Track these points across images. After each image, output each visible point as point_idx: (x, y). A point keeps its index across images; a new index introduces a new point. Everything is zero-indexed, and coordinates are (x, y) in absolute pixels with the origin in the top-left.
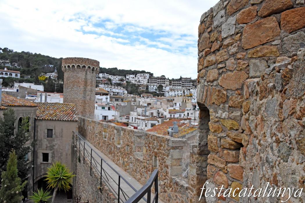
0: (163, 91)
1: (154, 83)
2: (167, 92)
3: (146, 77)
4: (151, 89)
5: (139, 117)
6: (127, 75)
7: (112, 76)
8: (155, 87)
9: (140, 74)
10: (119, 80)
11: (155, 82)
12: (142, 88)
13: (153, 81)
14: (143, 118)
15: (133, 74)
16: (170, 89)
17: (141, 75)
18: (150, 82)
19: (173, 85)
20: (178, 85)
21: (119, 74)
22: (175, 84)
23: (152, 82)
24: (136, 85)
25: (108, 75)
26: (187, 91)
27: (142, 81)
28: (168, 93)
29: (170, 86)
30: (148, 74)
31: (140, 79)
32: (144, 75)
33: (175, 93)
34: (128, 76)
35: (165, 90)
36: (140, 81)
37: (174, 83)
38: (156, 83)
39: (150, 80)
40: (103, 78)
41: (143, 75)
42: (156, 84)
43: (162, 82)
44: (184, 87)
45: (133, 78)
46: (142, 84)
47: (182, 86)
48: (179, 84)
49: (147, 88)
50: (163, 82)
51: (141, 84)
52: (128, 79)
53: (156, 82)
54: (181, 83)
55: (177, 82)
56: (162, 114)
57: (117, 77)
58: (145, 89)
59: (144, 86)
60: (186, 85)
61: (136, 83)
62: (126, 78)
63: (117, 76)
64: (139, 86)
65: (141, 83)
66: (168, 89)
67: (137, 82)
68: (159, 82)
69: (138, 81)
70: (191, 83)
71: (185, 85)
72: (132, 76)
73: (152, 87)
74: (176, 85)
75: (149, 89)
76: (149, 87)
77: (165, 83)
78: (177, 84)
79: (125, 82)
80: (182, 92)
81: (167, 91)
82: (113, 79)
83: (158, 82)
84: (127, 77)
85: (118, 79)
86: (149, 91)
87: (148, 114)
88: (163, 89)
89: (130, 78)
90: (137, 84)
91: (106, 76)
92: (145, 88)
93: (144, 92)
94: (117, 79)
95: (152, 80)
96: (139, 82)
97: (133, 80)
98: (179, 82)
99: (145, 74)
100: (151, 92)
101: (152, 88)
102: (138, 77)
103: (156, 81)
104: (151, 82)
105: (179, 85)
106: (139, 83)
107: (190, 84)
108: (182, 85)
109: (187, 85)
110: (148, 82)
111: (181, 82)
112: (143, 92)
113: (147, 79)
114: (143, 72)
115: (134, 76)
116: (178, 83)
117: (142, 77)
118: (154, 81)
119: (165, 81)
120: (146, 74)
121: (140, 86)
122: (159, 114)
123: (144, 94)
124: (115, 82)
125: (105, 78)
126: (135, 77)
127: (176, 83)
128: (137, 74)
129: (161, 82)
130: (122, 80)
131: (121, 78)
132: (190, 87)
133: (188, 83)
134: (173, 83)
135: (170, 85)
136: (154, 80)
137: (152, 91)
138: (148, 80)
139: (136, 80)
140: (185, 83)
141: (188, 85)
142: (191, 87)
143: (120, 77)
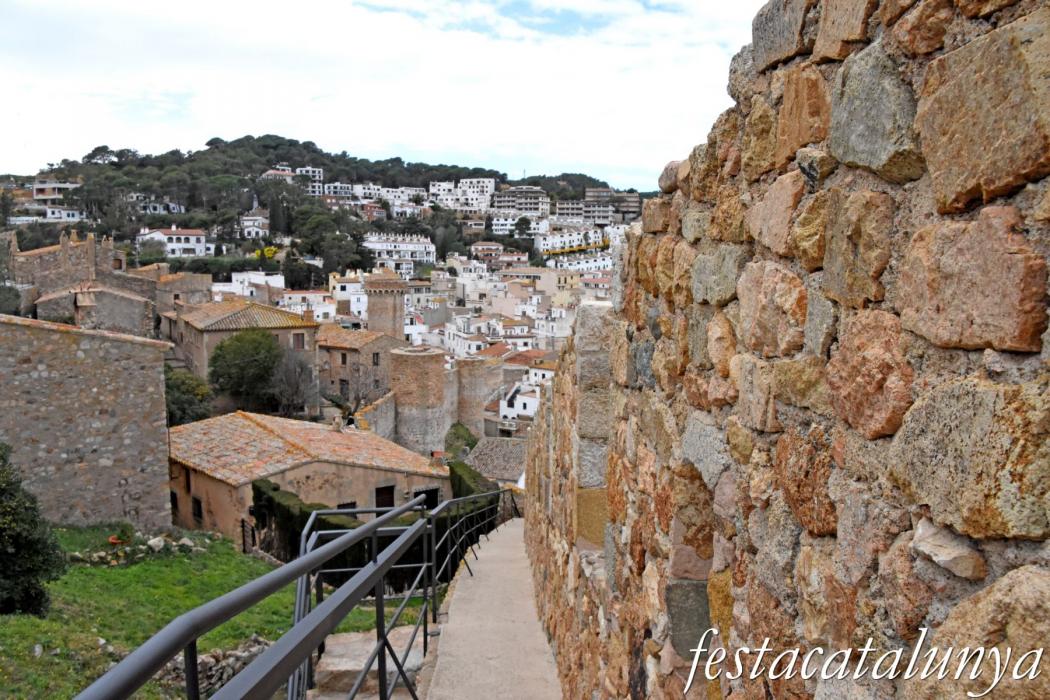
0: (530, 235)
1: (509, 207)
2: (541, 238)
3: (485, 189)
4: (500, 227)
5: (459, 333)
6: (431, 183)
7: (390, 190)
8: (510, 221)
9: (468, 180)
10: (410, 200)
11: (510, 204)
12: (475, 224)
13: (504, 201)
14: (465, 336)
15: (450, 181)
16: (550, 225)
17: (471, 183)
18: (496, 204)
19: (560, 214)
20: (573, 214)
21: (407, 181)
22: (565, 211)
23: (502, 204)
24: (459, 215)
25: (380, 187)
26: (596, 232)
27: (474, 202)
28: (545, 239)
29: (551, 217)
30: (492, 180)
31: (471, 194)
32: (481, 184)
33: (563, 239)
34: (434, 185)
35: (536, 231)
36: (470, 201)
37: (563, 209)
38: (513, 207)
39: (496, 199)
40: (366, 198)
41: (478, 182)
42: (512, 211)
43: (529, 206)
44: (589, 217)
45: (450, 190)
46: (475, 212)
47: (586, 217)
48: (575, 211)
49: (489, 226)
50: (532, 206)
51: (471, 212)
52: (433, 195)
54: (581, 209)
55: (570, 206)
56: (494, 330)
57: (402, 192)
58: (484, 227)
59: (481, 218)
60: (596, 214)
61: (459, 208)
62: (428, 191)
63: (403, 189)
64: (466, 217)
65: (472, 209)
66: (544, 226)
67: (462, 205)
68: (520, 204)
69: (462, 200)
70: (611, 208)
71: (594, 212)
72: (446, 185)
73: (502, 221)
74: (568, 214)
75: (494, 227)
76: (495, 222)
77: (537, 209)
78: (570, 211)
79: (427, 205)
80: (581, 237)
81: (541, 235)
82: (392, 197)
83: (517, 206)
84: (433, 190)
85: (407, 198)
86: (495, 232)
87: (473, 329)
88: (529, 229)
89: (442, 192)
90: (462, 211)
91: (373, 192)
92: (481, 225)
93: (480, 237)
94: (405, 198)
95: (502, 199)
96: (467, 204)
97: (449, 198)
98: (575, 206)
99: (482, 180)
100: (499, 236)
101: (502, 225)
102: (463, 188)
103: (513, 201)
104: (500, 204)
105: (577, 214)
106: (466, 208)
107: (607, 212)
108: (586, 212)
109: (599, 211)
110: (492, 206)
111: (581, 205)
112: (476, 238)
113: (488, 197)
114: (478, 173)
115: (451, 185)
116: (573, 209)
117: (476, 189)
118: (509, 201)
119: (537, 204)
120: (486, 180)
121: (470, 215)
122: (489, 329)
123: (480, 243)
124: (400, 210)
125: (371, 198)
126: (456, 187)
127: (568, 209)
128: (461, 181)
129: (526, 204)
130: (418, 200)
131: (414, 193)
132: (607, 217)
133: (602, 208)
134: (560, 209)
135: (553, 213)
136: (507, 198)
137: (501, 233)
138: (492, 196)
139: (458, 200)
140: (591, 209)
141: (601, 214)
142: (610, 219)
143: (412, 192)
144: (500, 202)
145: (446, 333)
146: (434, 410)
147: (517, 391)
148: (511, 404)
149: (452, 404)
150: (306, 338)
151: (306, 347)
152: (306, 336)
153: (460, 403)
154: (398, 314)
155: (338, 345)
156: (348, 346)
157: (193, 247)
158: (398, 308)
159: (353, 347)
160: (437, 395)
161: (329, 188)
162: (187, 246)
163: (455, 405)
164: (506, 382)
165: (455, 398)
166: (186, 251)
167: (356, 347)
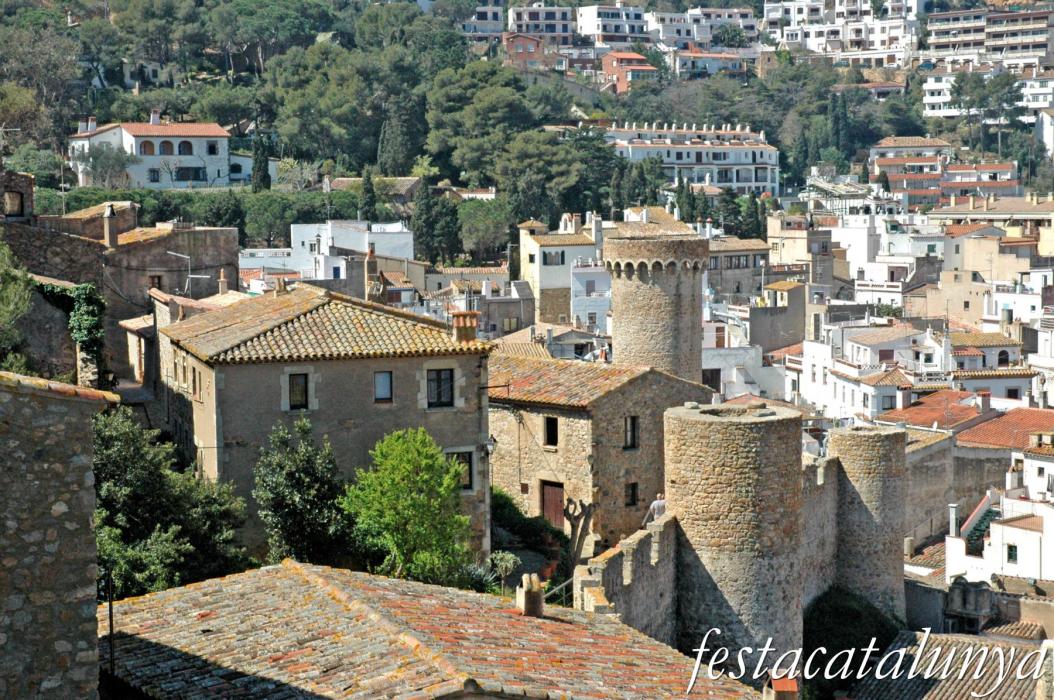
1: (967, 44)
11: (971, 37)
13: (953, 31)
18: (932, 39)
23: (950, 39)
27: (877, 37)
35: (1037, 103)
36: (866, 37)
38: (979, 44)
39: (932, 26)
40: (607, 38)
42: (976, 57)
45: (814, 11)
46: (880, 62)
50: (1030, 40)
51: (868, 62)
52: (773, 24)
53: (980, 36)
57: (696, 21)
58: (901, 99)
59: (893, 78)
61: (838, 55)
62: (760, 15)
63: (698, 11)
64: (856, 78)
65: (872, 55)
67: (844, 49)
68: (998, 35)
69: (846, 33)
75: (926, 99)
76: (929, 85)
82: (672, 35)
83: (990, 41)
84: (771, 11)
86: (928, 113)
88: (1020, 98)
89: (793, 18)
90: (846, 61)
91: (624, 23)
93: (891, 124)
95: (950, 26)
96: (858, 44)
97: (814, 30)
100: (941, 120)
103: (979, 30)
104: (944, 40)
106: (855, 54)
110: (922, 45)
112: (881, 128)
118: (967, 31)
119: (1042, 33)
121: (867, 72)
122: (917, 354)
123: (891, 139)
125: (620, 39)
131: (726, 21)
138: (923, 20)
143: (720, 18)
144: (939, 33)
145: (806, 367)
146: (774, 562)
147: (991, 515)
148: (975, 549)
149: (822, 544)
150: (460, 381)
151: (459, 403)
152: (458, 374)
153: (841, 540)
154: (686, 319)
155: (538, 399)
156: (563, 401)
157: (199, 164)
158: (686, 302)
159: (575, 402)
160: (785, 522)
161: (519, 16)
162: (188, 161)
163: (830, 549)
164: (960, 492)
165: (830, 531)
166: (183, 174)
167: (585, 403)
